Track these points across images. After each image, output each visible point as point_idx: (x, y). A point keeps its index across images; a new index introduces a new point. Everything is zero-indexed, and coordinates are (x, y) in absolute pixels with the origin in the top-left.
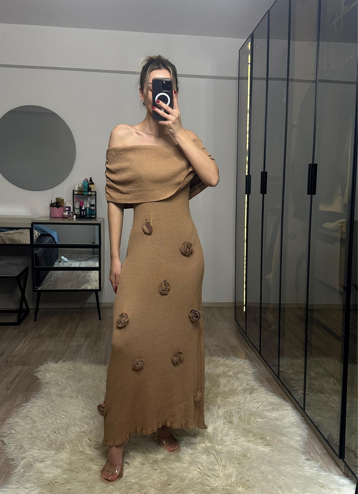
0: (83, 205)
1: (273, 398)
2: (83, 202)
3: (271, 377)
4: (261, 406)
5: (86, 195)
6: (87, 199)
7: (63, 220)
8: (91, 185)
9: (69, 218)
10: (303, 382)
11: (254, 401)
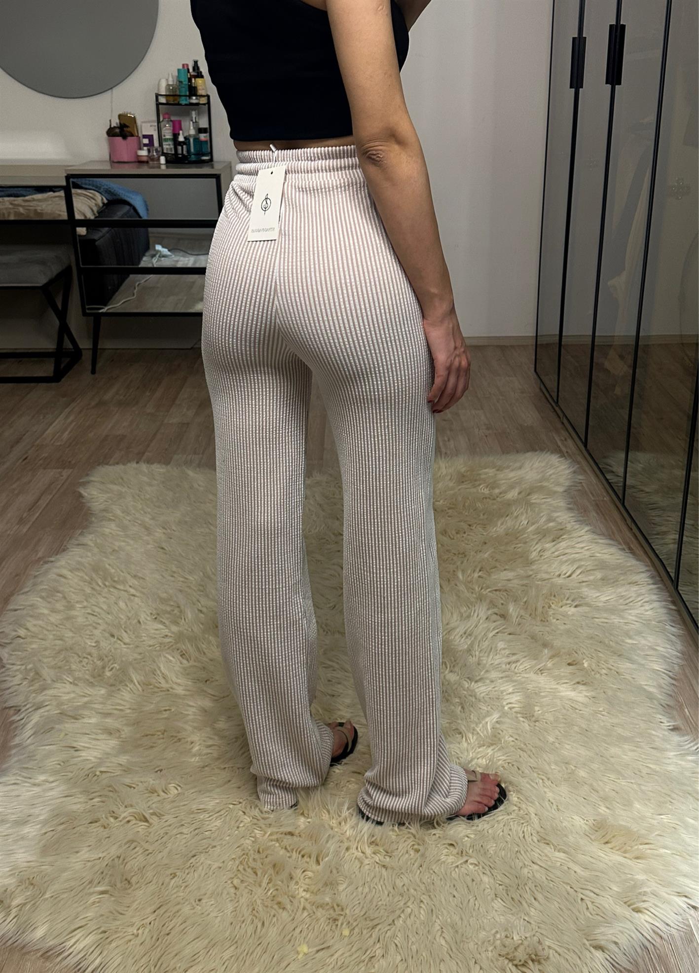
0: (181, 129)
1: (605, 551)
2: (180, 122)
3: (607, 499)
4: (578, 572)
5: (186, 105)
6: (188, 114)
7: (138, 168)
8: (197, 79)
9: (151, 163)
10: (680, 514)
11: (562, 557)
